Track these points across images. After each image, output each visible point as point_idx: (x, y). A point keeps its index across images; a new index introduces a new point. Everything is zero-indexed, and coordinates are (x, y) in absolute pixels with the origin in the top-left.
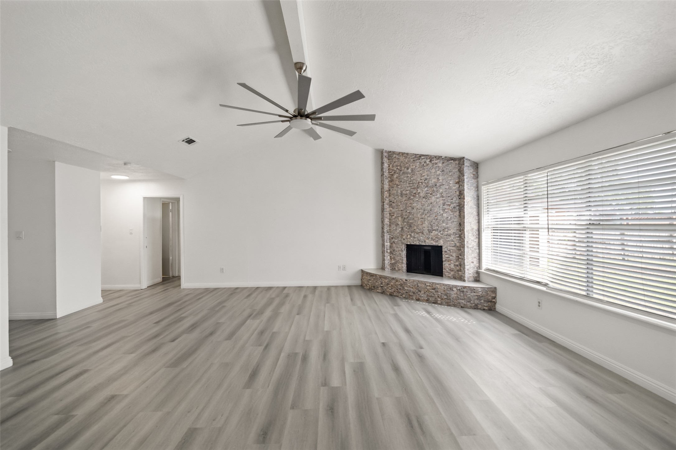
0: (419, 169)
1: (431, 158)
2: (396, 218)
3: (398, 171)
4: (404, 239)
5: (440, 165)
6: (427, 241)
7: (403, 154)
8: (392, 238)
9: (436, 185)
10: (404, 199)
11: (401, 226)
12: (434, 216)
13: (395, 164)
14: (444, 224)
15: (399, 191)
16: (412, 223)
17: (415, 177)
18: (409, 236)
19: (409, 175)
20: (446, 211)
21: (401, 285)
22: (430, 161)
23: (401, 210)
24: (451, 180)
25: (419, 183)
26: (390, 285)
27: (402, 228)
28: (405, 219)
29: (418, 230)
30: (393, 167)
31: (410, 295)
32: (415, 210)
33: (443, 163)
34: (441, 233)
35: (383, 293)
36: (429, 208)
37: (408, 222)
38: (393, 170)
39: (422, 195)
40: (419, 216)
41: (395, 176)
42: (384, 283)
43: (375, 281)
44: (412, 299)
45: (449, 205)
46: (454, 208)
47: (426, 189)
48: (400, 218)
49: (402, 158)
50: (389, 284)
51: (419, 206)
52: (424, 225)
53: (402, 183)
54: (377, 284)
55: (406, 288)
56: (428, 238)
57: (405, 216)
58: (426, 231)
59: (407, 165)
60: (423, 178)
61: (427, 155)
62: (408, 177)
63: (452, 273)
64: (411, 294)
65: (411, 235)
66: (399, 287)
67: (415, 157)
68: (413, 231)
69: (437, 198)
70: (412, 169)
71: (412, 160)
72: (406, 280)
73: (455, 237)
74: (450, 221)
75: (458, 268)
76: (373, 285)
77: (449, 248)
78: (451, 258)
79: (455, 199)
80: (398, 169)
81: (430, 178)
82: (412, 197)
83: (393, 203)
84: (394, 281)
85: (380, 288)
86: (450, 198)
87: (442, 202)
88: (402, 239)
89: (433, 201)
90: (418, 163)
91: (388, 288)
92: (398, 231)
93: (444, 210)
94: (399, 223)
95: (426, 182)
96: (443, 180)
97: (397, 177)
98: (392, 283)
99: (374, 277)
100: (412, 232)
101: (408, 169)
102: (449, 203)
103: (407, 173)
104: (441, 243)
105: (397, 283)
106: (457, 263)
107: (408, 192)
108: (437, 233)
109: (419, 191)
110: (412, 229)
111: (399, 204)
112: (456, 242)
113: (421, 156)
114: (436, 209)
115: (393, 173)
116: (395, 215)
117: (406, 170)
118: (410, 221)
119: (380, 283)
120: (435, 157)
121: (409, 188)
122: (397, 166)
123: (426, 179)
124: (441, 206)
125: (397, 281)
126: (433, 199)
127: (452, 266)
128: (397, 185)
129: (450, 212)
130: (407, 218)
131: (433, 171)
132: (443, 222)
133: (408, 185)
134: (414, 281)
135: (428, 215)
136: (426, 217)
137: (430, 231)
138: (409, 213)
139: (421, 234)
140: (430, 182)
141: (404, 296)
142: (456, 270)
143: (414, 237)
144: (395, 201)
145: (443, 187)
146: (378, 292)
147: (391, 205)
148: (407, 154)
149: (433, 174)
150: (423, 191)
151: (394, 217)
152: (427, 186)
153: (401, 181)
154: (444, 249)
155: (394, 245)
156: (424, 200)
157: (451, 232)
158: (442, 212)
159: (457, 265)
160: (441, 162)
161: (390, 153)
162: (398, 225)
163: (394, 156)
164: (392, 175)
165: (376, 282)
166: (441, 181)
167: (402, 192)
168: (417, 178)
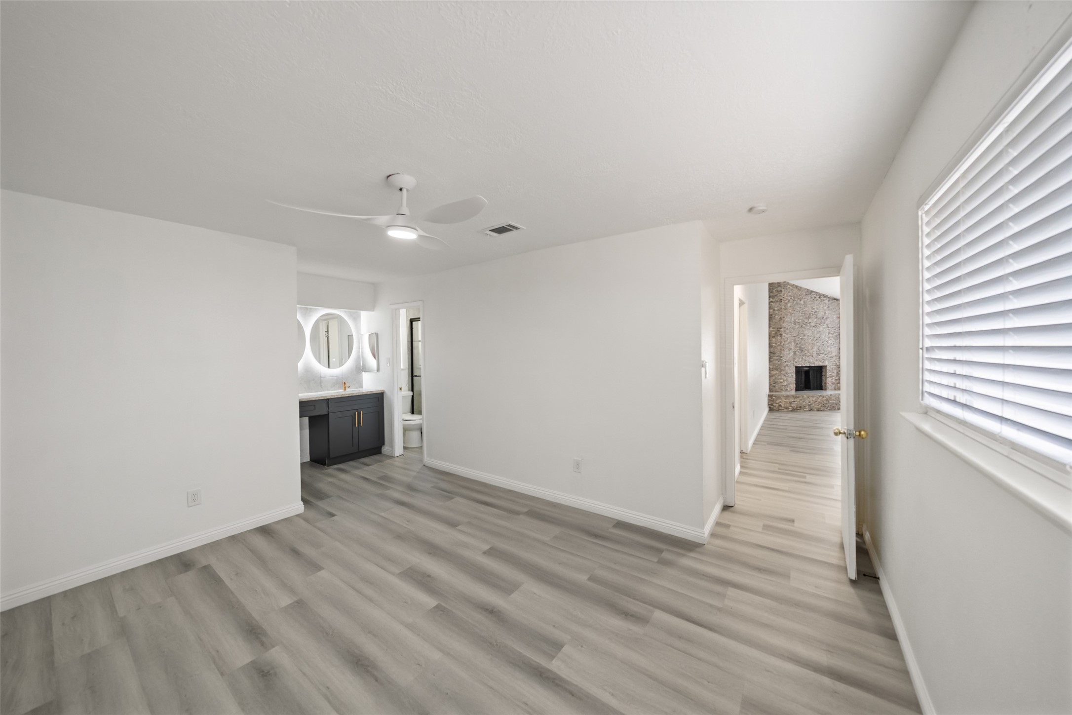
0: (810, 303)
1: (821, 295)
2: (789, 343)
3: (791, 301)
4: (796, 362)
5: (827, 302)
6: (816, 362)
7: (797, 287)
8: (785, 362)
9: (823, 318)
10: (797, 327)
11: (793, 351)
12: (822, 341)
13: (789, 294)
14: (829, 349)
15: (793, 319)
16: (803, 348)
17: (807, 309)
18: (801, 359)
19: (801, 306)
20: (831, 338)
21: (827, 400)
22: (820, 297)
23: (794, 337)
24: (834, 315)
25: (810, 314)
26: (818, 402)
27: (795, 353)
28: (797, 344)
29: (808, 354)
30: (787, 296)
31: (834, 407)
32: (806, 337)
33: (829, 301)
34: (827, 355)
35: (811, 410)
36: (818, 336)
37: (800, 347)
38: (787, 299)
39: (812, 324)
40: (810, 341)
41: (789, 305)
42: (811, 402)
43: (801, 402)
44: (835, 410)
45: (833, 334)
46: (836, 336)
47: (816, 320)
48: (793, 343)
49: (795, 290)
50: (816, 401)
51: (810, 334)
52: (813, 350)
53: (795, 312)
54: (805, 403)
55: (831, 402)
56: (817, 360)
57: (797, 342)
58: (815, 354)
59: (800, 297)
60: (813, 310)
61: (816, 292)
62: (800, 307)
63: (833, 386)
64: (834, 405)
65: (802, 358)
66: (825, 402)
67: (807, 292)
68: (805, 355)
69: (824, 328)
70: (804, 301)
71: (804, 293)
72: (831, 395)
73: (836, 359)
74: (833, 347)
75: (837, 381)
76: (799, 406)
77: (832, 367)
78: (833, 374)
79: (836, 330)
80: (791, 299)
81: (819, 311)
82: (804, 326)
83: (787, 329)
84: (821, 398)
85: (807, 407)
86: (833, 329)
87: (827, 331)
88: (795, 363)
89: (821, 330)
90: (810, 298)
91: (815, 405)
92: (791, 355)
93: (829, 337)
94: (792, 348)
95: (816, 314)
96: (829, 314)
97: (790, 306)
98: (819, 400)
99: (801, 398)
100: (803, 356)
101: (801, 300)
102: (833, 333)
103: (800, 304)
104: (826, 363)
105: (824, 399)
106: (837, 378)
107: (800, 320)
108: (823, 355)
109: (810, 320)
110: (804, 353)
111: (793, 330)
112: (837, 362)
113: (812, 292)
114: (823, 337)
115: (787, 302)
116: (789, 341)
117: (799, 300)
118: (802, 346)
119: (807, 402)
120: (823, 295)
121: (801, 318)
122: (790, 296)
123: (816, 312)
124: (827, 334)
125: (824, 397)
126: (821, 329)
127: (834, 381)
128: (791, 314)
129: (833, 339)
130: (800, 343)
131: (822, 306)
132: (828, 347)
133: (801, 315)
134: (836, 394)
135: (817, 341)
136: (815, 342)
137: (818, 355)
138: (801, 339)
139: (811, 357)
140: (819, 315)
141: (829, 408)
142: (836, 383)
143: (805, 360)
144: (789, 328)
145: (828, 319)
146: (806, 411)
147: (785, 331)
148: (801, 287)
149: (821, 308)
150: (813, 321)
151: (787, 342)
152: (816, 318)
153: (794, 311)
154: (828, 368)
155: (787, 368)
156: (814, 328)
157: (834, 354)
158: (827, 339)
159: (837, 380)
160: (828, 300)
161: (785, 283)
162: (791, 349)
163: (789, 286)
164: (786, 303)
165: (804, 402)
166: (827, 315)
167: (795, 320)
168: (808, 309)
